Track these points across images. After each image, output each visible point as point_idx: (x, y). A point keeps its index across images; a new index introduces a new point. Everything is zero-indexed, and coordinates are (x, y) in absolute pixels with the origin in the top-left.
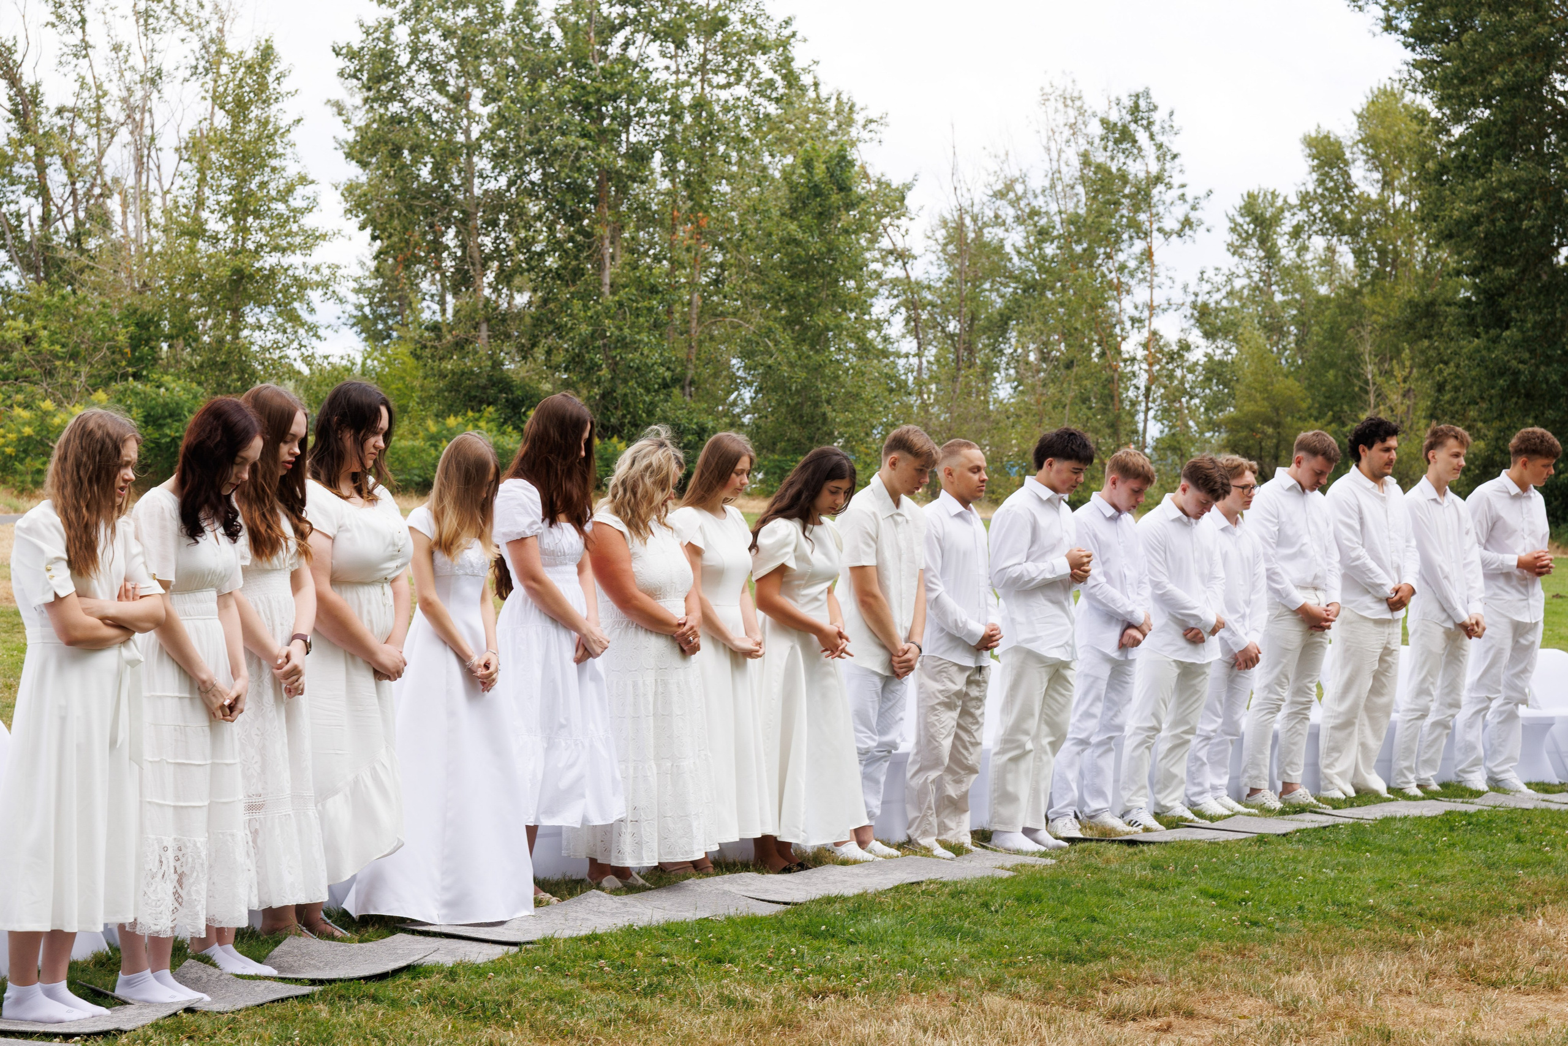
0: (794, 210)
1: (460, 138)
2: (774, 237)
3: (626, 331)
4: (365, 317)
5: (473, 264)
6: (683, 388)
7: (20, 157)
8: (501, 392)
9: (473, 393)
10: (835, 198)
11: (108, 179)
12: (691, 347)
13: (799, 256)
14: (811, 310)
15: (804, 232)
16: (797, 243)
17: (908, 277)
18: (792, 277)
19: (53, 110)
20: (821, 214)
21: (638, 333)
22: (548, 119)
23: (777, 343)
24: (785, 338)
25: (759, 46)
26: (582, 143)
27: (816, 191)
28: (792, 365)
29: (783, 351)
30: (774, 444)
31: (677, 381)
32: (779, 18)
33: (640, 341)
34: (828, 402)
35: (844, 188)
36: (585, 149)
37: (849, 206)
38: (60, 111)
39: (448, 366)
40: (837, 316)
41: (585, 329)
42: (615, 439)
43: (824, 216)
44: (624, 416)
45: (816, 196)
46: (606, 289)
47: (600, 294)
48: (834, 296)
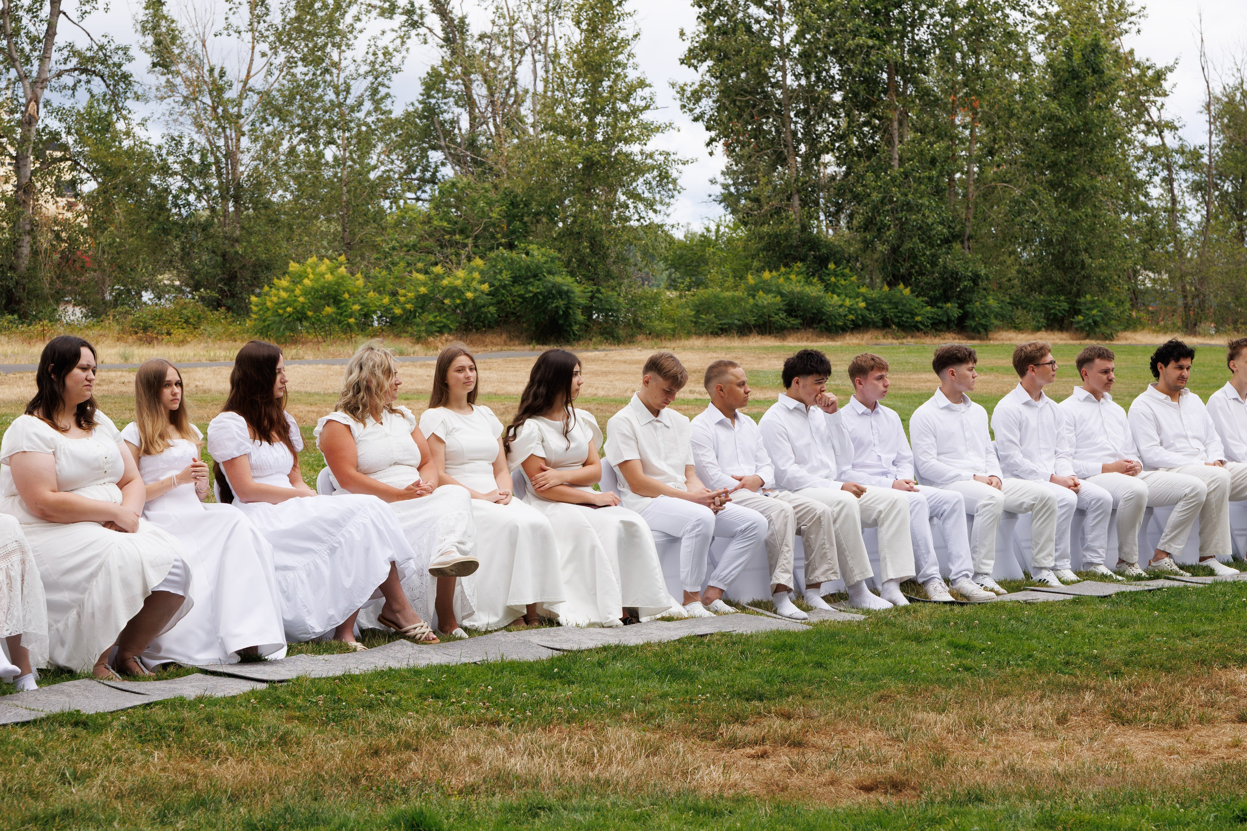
0: (1057, 91)
1: (775, 43)
2: (1038, 115)
3: (910, 196)
4: (731, 194)
5: (786, 146)
6: (962, 242)
7: (451, 75)
8: (810, 250)
9: (787, 252)
10: (1091, 80)
11: (520, 90)
12: (968, 208)
13: (1059, 129)
14: (1070, 174)
15: (1064, 109)
16: (1059, 119)
17: (1164, 144)
18: (1054, 148)
19: (476, 37)
20: (1078, 93)
21: (920, 198)
22: (843, 25)
23: (1040, 203)
24: (1048, 197)
26: (870, 42)
27: (1074, 74)
28: (1053, 220)
29: (1045, 209)
30: (1041, 287)
31: (954, 236)
33: (922, 205)
34: (1086, 251)
35: (1097, 71)
36: (872, 47)
37: (1102, 86)
38: (481, 38)
39: (765, 229)
40: (1092, 178)
41: (876, 196)
42: (901, 286)
43: (1080, 95)
44: (912, 267)
45: (1074, 78)
46: (895, 163)
47: (891, 167)
48: (1090, 162)
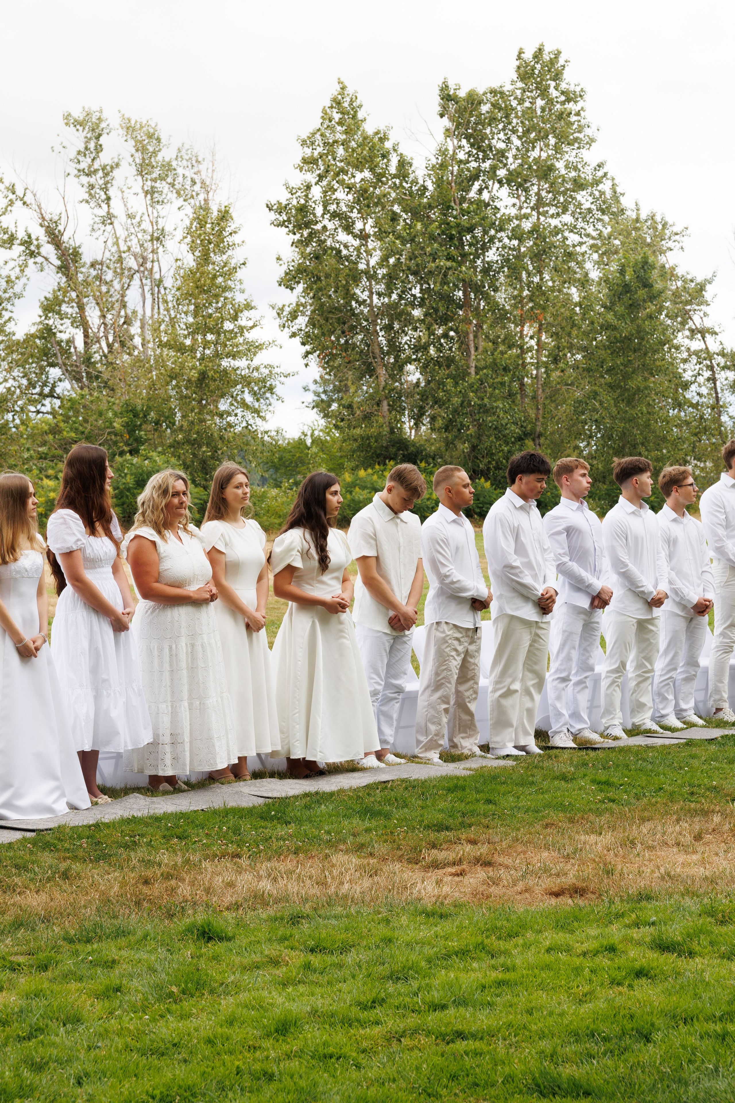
0: (613, 303)
1: (362, 266)
2: (596, 325)
3: (486, 400)
4: (322, 401)
5: (374, 358)
6: (534, 440)
7: (66, 299)
8: (399, 450)
9: (378, 452)
10: (642, 293)
11: (129, 312)
12: (538, 409)
13: (615, 337)
14: (626, 377)
15: (619, 319)
16: (615, 328)
17: (707, 348)
18: (612, 354)
19: (89, 264)
20: (631, 305)
21: (495, 401)
22: (422, 248)
23: (601, 403)
24: (607, 397)
25: (579, 185)
26: (449, 264)
27: (627, 288)
28: (612, 417)
29: (606, 408)
30: (604, 477)
31: (526, 435)
32: (594, 164)
33: (497, 407)
34: (643, 444)
35: (647, 285)
36: (449, 269)
37: (652, 298)
38: (93, 265)
39: (358, 431)
40: (646, 379)
41: (456, 401)
42: (483, 480)
43: (634, 307)
44: (489, 462)
45: (627, 292)
46: (472, 371)
47: (469, 374)
48: (643, 366)
